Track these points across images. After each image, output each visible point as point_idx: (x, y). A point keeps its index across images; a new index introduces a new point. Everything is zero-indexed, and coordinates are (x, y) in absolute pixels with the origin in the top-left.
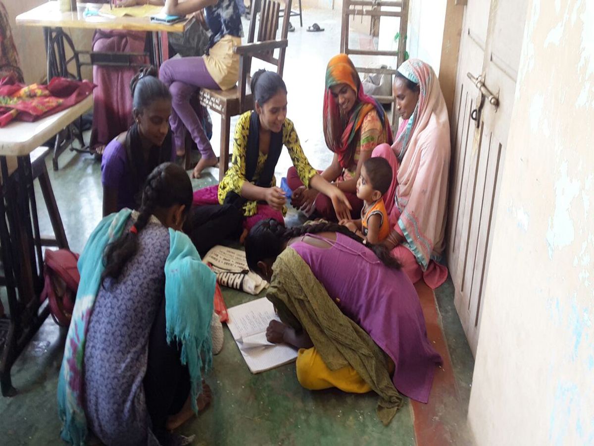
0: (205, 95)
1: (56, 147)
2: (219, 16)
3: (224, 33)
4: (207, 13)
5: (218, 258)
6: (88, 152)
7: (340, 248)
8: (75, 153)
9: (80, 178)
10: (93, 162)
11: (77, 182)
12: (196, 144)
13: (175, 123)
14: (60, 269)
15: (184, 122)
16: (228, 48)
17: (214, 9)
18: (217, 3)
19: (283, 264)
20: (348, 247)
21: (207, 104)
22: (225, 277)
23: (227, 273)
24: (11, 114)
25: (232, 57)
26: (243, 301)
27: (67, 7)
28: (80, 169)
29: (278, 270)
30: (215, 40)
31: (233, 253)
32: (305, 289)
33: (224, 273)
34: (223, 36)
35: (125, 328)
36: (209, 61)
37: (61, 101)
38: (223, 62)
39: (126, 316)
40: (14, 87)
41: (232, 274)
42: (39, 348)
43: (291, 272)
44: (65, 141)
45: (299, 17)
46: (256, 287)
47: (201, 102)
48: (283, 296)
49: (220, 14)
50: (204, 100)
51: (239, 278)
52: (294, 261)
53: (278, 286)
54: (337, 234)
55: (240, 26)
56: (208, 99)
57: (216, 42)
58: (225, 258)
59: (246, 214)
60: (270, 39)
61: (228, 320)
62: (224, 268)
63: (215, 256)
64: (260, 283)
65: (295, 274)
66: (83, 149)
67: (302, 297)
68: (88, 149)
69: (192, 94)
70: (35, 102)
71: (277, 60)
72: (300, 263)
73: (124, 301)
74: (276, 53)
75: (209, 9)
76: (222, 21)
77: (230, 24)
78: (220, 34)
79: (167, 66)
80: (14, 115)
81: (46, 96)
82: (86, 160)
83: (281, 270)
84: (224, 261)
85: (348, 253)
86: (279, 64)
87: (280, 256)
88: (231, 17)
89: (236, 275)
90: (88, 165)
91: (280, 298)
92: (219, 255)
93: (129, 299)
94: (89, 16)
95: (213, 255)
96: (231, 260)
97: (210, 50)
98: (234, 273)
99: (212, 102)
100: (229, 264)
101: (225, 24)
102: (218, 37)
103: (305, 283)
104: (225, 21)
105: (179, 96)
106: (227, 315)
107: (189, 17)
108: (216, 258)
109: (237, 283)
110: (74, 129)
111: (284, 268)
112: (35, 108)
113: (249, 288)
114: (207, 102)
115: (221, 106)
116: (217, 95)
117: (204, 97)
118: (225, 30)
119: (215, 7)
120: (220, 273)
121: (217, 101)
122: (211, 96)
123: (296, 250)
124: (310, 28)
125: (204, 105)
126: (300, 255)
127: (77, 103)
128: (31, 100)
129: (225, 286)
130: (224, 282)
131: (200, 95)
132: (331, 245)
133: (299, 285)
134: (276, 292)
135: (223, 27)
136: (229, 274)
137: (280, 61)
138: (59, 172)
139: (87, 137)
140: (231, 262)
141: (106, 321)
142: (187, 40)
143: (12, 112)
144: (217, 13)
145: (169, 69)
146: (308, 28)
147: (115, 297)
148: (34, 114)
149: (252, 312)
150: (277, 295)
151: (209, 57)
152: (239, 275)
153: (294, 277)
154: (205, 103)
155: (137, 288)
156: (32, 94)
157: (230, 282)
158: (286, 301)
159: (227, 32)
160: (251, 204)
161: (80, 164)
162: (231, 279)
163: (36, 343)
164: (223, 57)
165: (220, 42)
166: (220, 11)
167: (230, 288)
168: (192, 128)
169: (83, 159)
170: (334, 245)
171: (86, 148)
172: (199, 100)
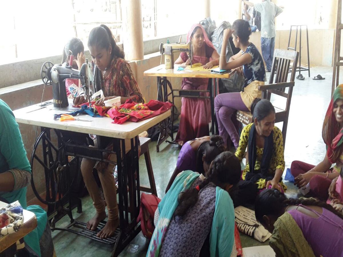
0: (240, 115)
1: (159, 139)
2: (251, 69)
3: (254, 79)
4: (244, 67)
5: (240, 214)
6: (174, 143)
7: (325, 219)
8: (168, 143)
9: (169, 157)
10: (177, 149)
11: (168, 159)
12: (233, 143)
13: (221, 130)
14: (147, 205)
15: (227, 129)
16: (255, 88)
17: (249, 66)
18: (251, 62)
19: (282, 224)
20: (331, 220)
21: (241, 120)
22: (243, 227)
23: (245, 224)
24: (127, 117)
25: (258, 92)
26: (254, 245)
27: (169, 66)
28: (170, 152)
29: (278, 227)
30: (248, 83)
31: (250, 212)
32: (297, 245)
33: (243, 224)
34: (253, 80)
35: (185, 248)
36: (243, 95)
37: (153, 112)
38: (252, 95)
39: (186, 242)
40: (131, 104)
41: (247, 226)
42: (134, 248)
43: (287, 231)
44: (164, 137)
45: (308, 71)
46: (263, 237)
47: (237, 119)
48: (280, 246)
49: (252, 69)
50: (239, 117)
51: (252, 229)
52: (290, 223)
53: (277, 238)
54: (323, 209)
55: (265, 75)
56: (241, 117)
57: (248, 84)
58: (245, 214)
59: (259, 187)
60: (283, 82)
61: (242, 255)
62: (243, 221)
63: (238, 213)
64: (266, 235)
65: (290, 233)
66: (172, 142)
67: (294, 251)
68: (175, 142)
69: (232, 113)
70: (139, 112)
71: (287, 94)
72: (295, 226)
73: (186, 232)
74: (287, 90)
75: (246, 66)
76: (253, 72)
77: (258, 74)
78: (251, 80)
79: (218, 97)
80: (128, 118)
81: (146, 109)
82: (173, 147)
83: (280, 228)
84: (244, 216)
85: (331, 224)
86: (288, 97)
87: (280, 217)
88: (259, 70)
89: (250, 227)
90: (174, 151)
91: (278, 247)
92: (241, 212)
93: (188, 232)
94: (179, 71)
95: (237, 211)
96: (248, 217)
97: (245, 88)
98: (249, 225)
99: (244, 118)
100: (247, 219)
101: (255, 74)
102: (250, 81)
103: (297, 241)
104: (255, 72)
105: (224, 114)
106: (242, 251)
107: (233, 70)
108: (239, 213)
109: (250, 232)
110: (169, 131)
111: (282, 227)
112: (139, 115)
113: (258, 236)
114: (241, 118)
115: (249, 121)
116: (247, 115)
117: (239, 116)
118: (255, 78)
119: (249, 64)
120: (240, 224)
121: (246, 118)
122: (243, 115)
123: (292, 215)
124: (315, 77)
125: (239, 120)
126: (295, 220)
127: (161, 113)
128: (138, 111)
129: (242, 233)
130: (242, 229)
131: (237, 114)
132: (319, 216)
133: (293, 241)
134: (276, 243)
135: (254, 76)
136: (245, 225)
137: (289, 95)
138: (159, 153)
139: (175, 135)
140: (248, 218)
141: (174, 241)
142: (235, 85)
143: (127, 116)
144: (251, 68)
145: (219, 99)
146: (314, 78)
147: (180, 228)
148: (138, 118)
149: (258, 253)
150: (277, 244)
151: (244, 92)
152: (252, 227)
153: (290, 235)
154: (239, 119)
155: (194, 225)
156: (139, 108)
157: (246, 231)
158: (282, 250)
159: (256, 79)
160: (262, 180)
161: (171, 150)
162: (247, 229)
163: (133, 245)
164: (252, 92)
165: (251, 84)
166: (252, 67)
167: (245, 234)
168: (231, 133)
169: (172, 147)
170: (320, 216)
171: (174, 141)
172: (236, 117)
